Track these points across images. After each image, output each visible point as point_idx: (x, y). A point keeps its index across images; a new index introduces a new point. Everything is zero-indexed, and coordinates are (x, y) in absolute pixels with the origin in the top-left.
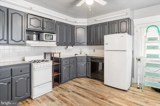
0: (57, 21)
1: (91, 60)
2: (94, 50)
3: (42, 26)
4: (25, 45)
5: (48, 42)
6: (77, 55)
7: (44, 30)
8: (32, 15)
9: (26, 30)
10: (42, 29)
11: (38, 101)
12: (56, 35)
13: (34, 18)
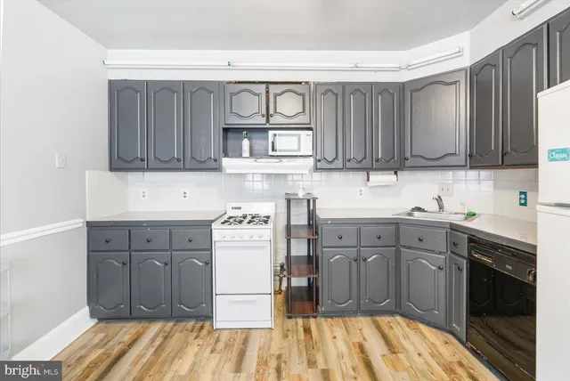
0: (317, 85)
1: (469, 253)
2: (525, 193)
3: (264, 112)
4: (218, 169)
5: (285, 160)
6: (423, 211)
7: (272, 120)
8: (239, 82)
9: (224, 129)
10: (263, 120)
11: (218, 340)
12: (310, 132)
13: (239, 92)
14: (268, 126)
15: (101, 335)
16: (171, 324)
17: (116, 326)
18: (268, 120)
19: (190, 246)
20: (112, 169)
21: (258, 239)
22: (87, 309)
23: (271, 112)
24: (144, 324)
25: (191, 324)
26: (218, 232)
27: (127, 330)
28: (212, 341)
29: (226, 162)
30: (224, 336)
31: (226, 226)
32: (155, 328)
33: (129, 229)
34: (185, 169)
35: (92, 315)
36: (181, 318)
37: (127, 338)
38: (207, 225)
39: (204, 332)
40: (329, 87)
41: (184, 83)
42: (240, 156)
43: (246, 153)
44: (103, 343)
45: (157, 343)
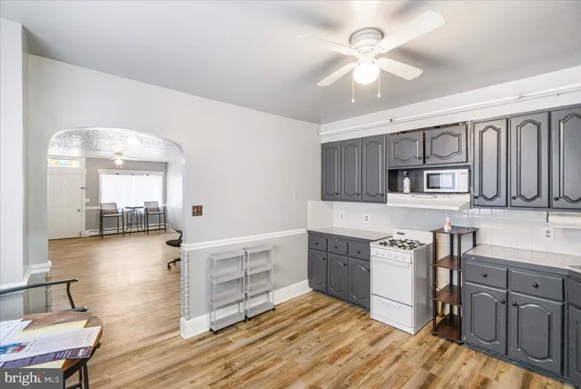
3: (421, 155)
4: (385, 201)
5: (440, 196)
7: (427, 161)
9: (389, 170)
10: (421, 162)
11: (369, 325)
12: (466, 171)
13: (400, 141)
14: (424, 166)
15: (311, 298)
16: (347, 306)
17: (320, 295)
18: (424, 163)
19: (358, 256)
20: (322, 199)
21: (401, 259)
22: (307, 281)
23: (428, 154)
24: (334, 300)
25: (359, 310)
26: (375, 250)
27: (324, 300)
28: (366, 324)
29: (391, 196)
30: (375, 325)
31: (382, 246)
32: (339, 304)
33: (327, 237)
34: (362, 201)
35: (310, 285)
36: (354, 304)
37: (322, 304)
38: (367, 242)
39: (365, 317)
40: (489, 124)
41: (362, 139)
42: (402, 192)
43: (407, 189)
44: (312, 301)
45: (335, 312)
